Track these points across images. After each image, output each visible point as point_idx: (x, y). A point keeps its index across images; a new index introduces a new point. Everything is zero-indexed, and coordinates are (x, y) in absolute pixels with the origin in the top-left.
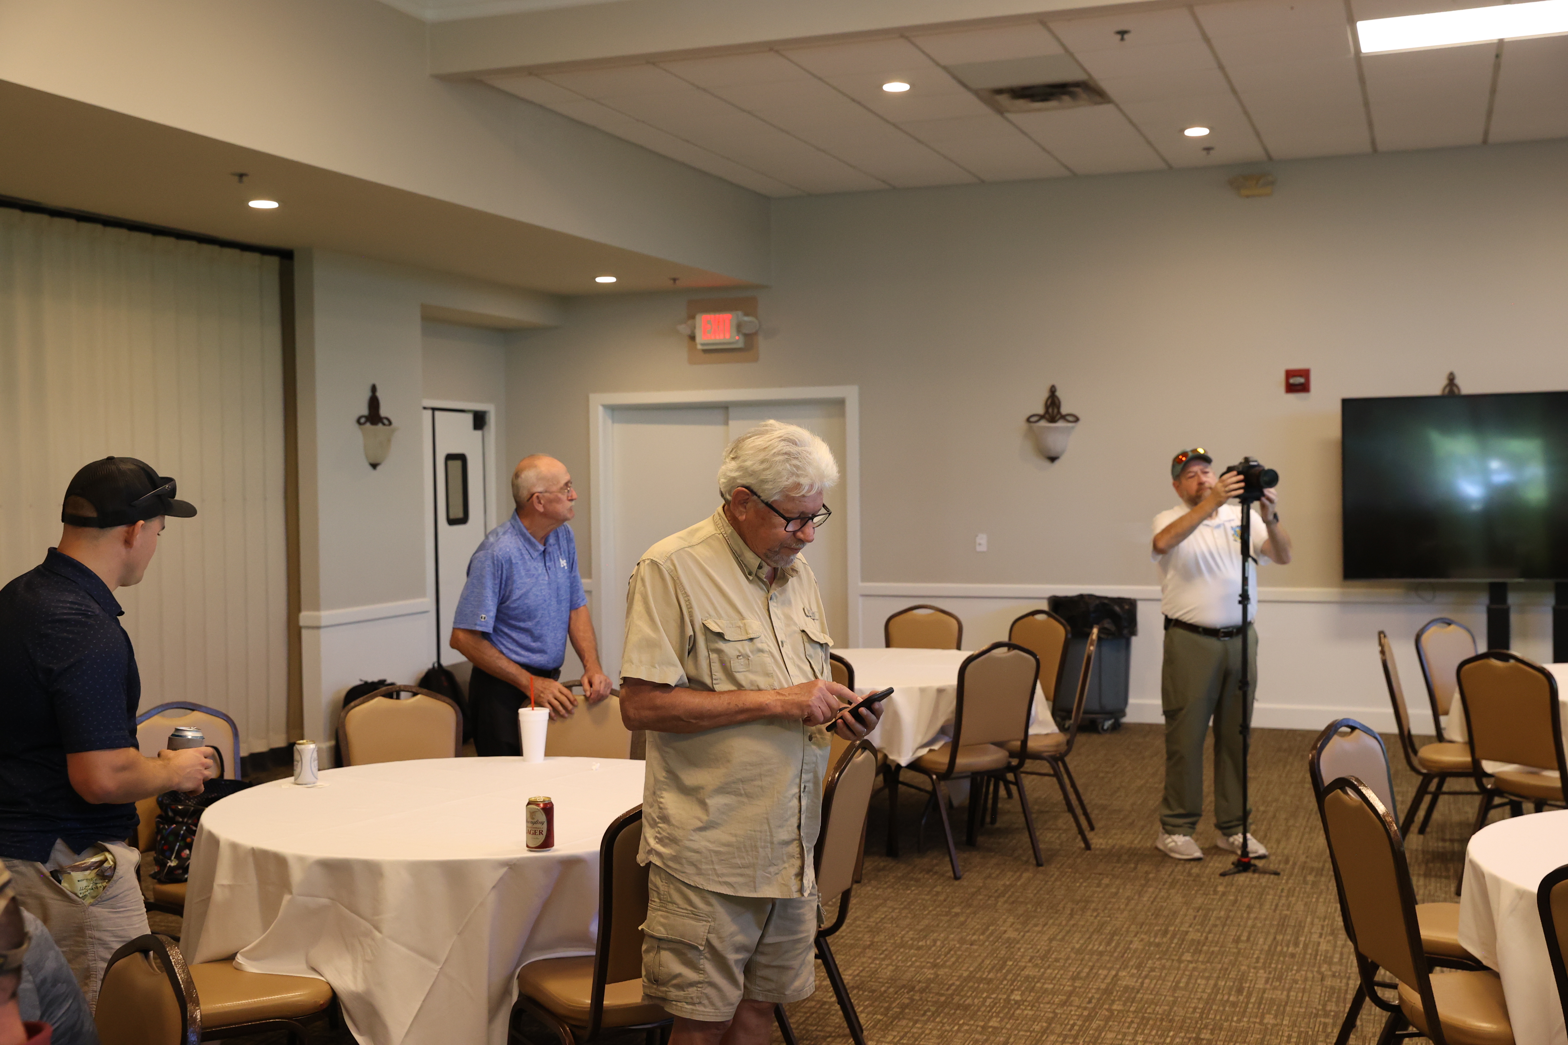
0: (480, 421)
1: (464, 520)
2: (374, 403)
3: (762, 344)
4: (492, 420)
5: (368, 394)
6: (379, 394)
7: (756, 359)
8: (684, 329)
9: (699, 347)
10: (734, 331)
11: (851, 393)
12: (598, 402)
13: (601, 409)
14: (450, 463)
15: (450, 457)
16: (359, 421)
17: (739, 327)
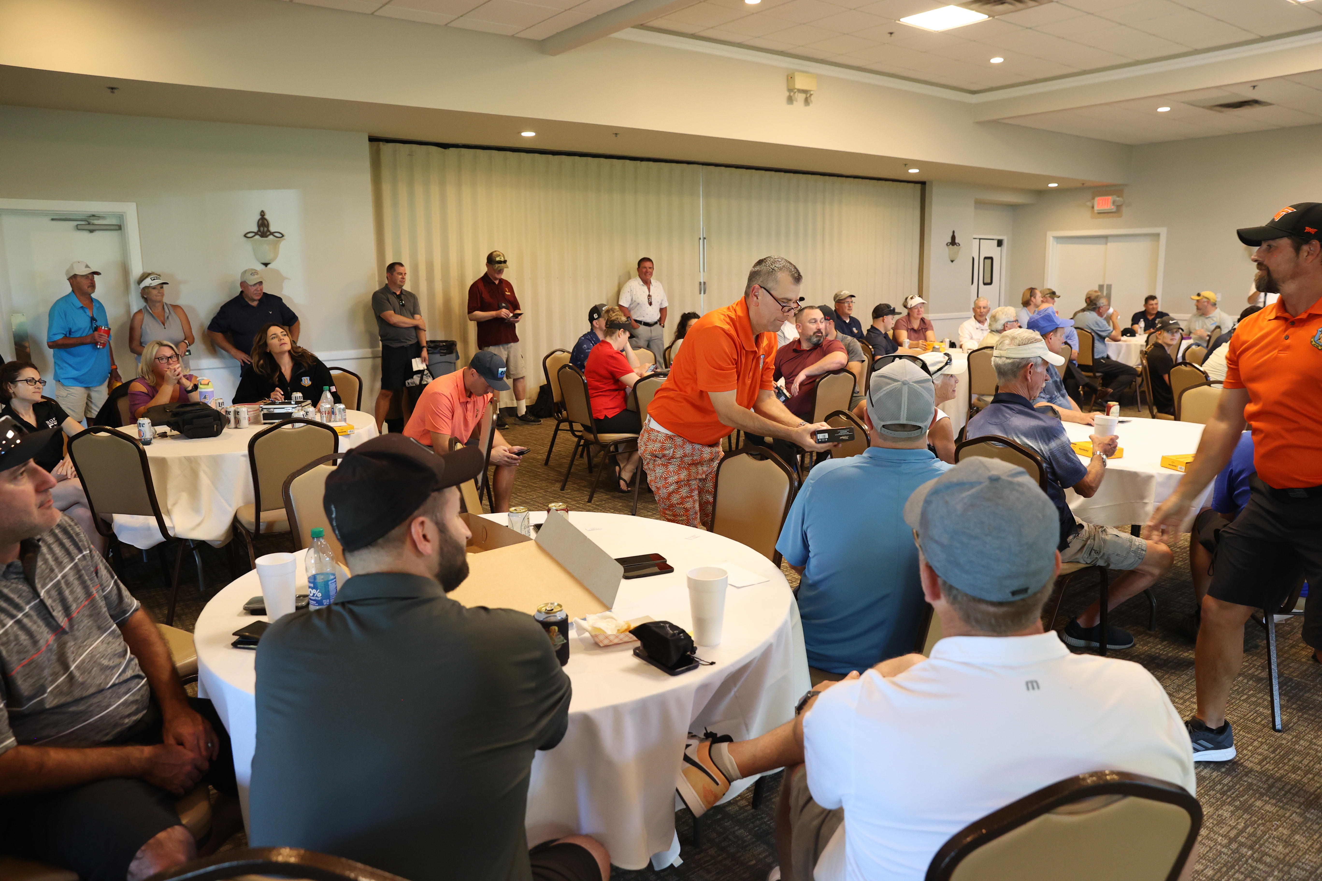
0: (1000, 243)
1: (991, 283)
2: (953, 238)
3: (1125, 210)
4: (1005, 243)
5: (951, 234)
6: (955, 234)
7: (1121, 216)
8: (1089, 204)
9: (1096, 211)
10: (1111, 204)
11: (1163, 231)
12: (1050, 235)
13: (1051, 238)
14: (986, 260)
15: (986, 258)
16: (947, 244)
17: (1114, 202)
